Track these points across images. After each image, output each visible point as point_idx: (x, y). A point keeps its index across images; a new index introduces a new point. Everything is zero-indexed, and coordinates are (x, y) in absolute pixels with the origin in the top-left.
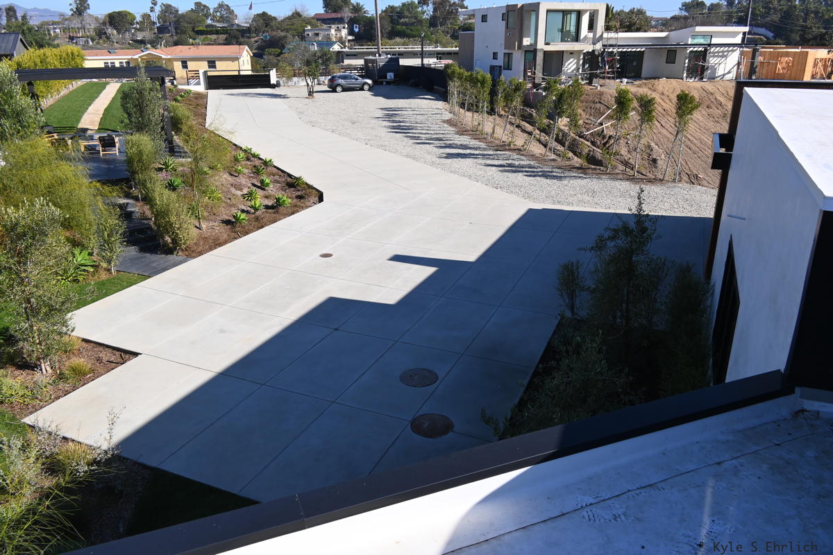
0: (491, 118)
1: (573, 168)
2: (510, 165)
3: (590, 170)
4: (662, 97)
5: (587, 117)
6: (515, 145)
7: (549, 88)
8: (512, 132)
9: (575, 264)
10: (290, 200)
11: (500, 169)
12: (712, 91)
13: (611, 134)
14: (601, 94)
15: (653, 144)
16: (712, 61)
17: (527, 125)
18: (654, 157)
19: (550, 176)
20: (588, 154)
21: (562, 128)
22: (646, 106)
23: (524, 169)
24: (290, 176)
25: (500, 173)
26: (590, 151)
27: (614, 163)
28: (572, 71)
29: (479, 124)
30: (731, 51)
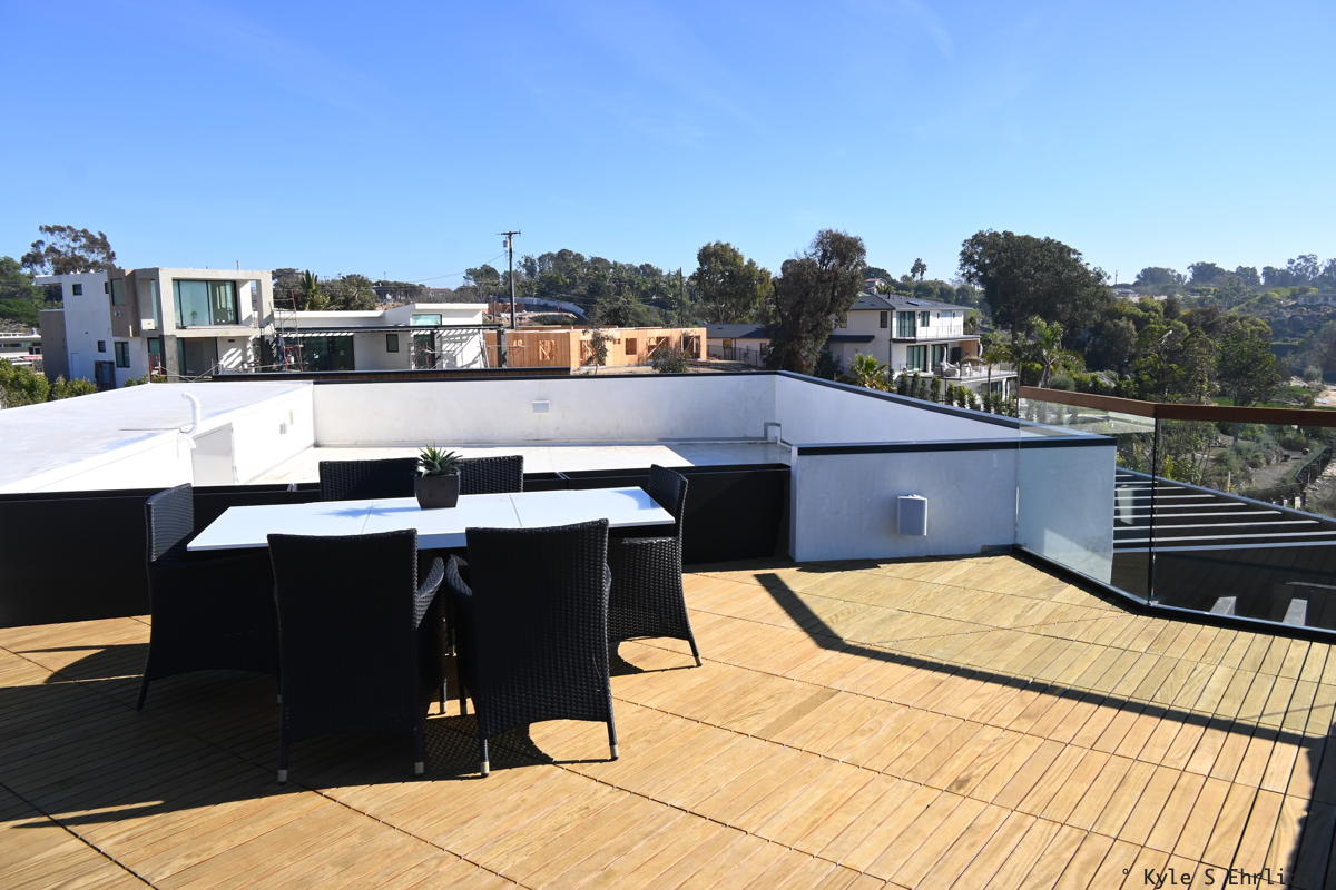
30: (470, 334)
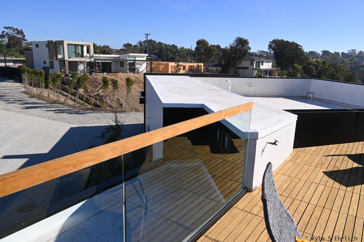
0: (46, 90)
1: (88, 109)
2: (59, 110)
3: (96, 109)
4: (121, 80)
5: (91, 88)
6: (60, 101)
7: (73, 76)
8: (58, 96)
11: (55, 112)
12: (139, 77)
13: (103, 95)
14: (96, 79)
15: (120, 98)
16: (137, 66)
17: (65, 92)
18: (121, 103)
19: (78, 113)
20: (94, 103)
21: (81, 93)
22: (115, 83)
23: (66, 111)
25: (54, 114)
26: (95, 102)
27: (105, 106)
28: (83, 69)
29: (41, 93)
30: (143, 63)
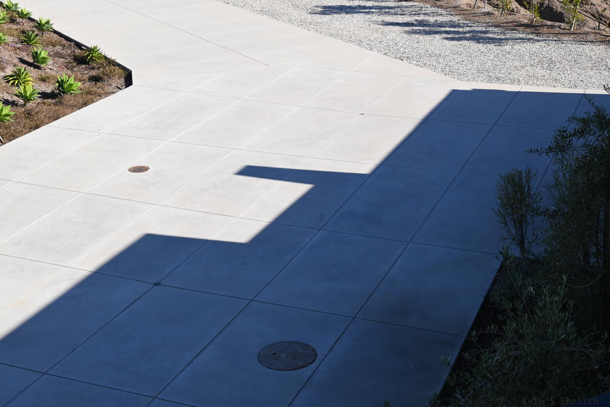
1: (518, 25)
2: (421, 23)
3: (545, 29)
9: (524, 174)
10: (80, 84)
11: (407, 28)
20: (542, 4)
23: (443, 29)
24: (79, 45)
25: (406, 36)
27: (580, 17)
